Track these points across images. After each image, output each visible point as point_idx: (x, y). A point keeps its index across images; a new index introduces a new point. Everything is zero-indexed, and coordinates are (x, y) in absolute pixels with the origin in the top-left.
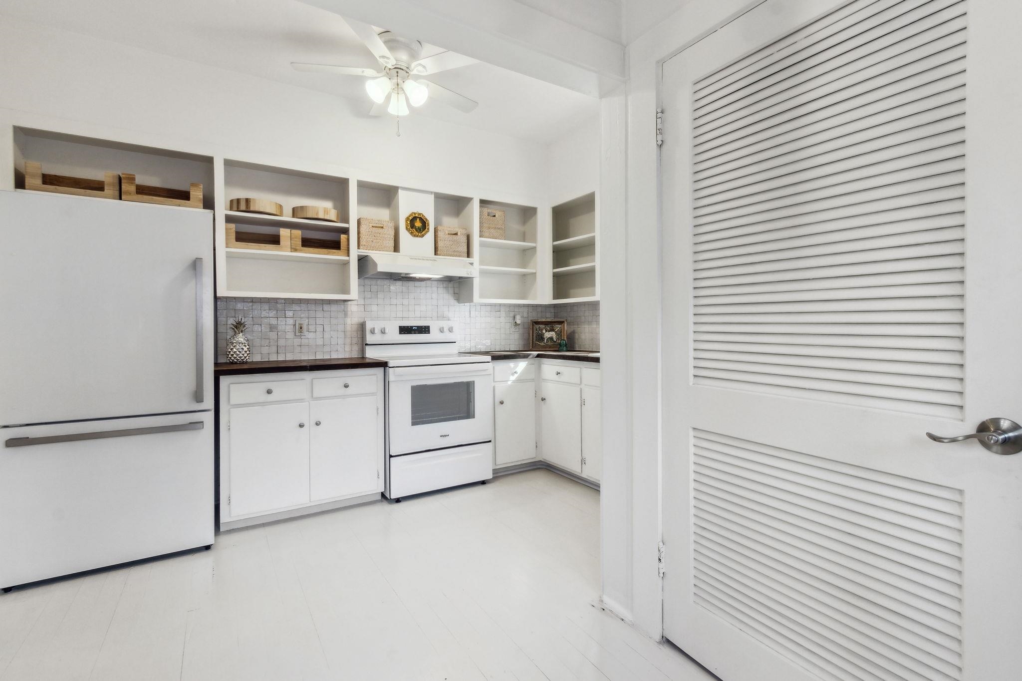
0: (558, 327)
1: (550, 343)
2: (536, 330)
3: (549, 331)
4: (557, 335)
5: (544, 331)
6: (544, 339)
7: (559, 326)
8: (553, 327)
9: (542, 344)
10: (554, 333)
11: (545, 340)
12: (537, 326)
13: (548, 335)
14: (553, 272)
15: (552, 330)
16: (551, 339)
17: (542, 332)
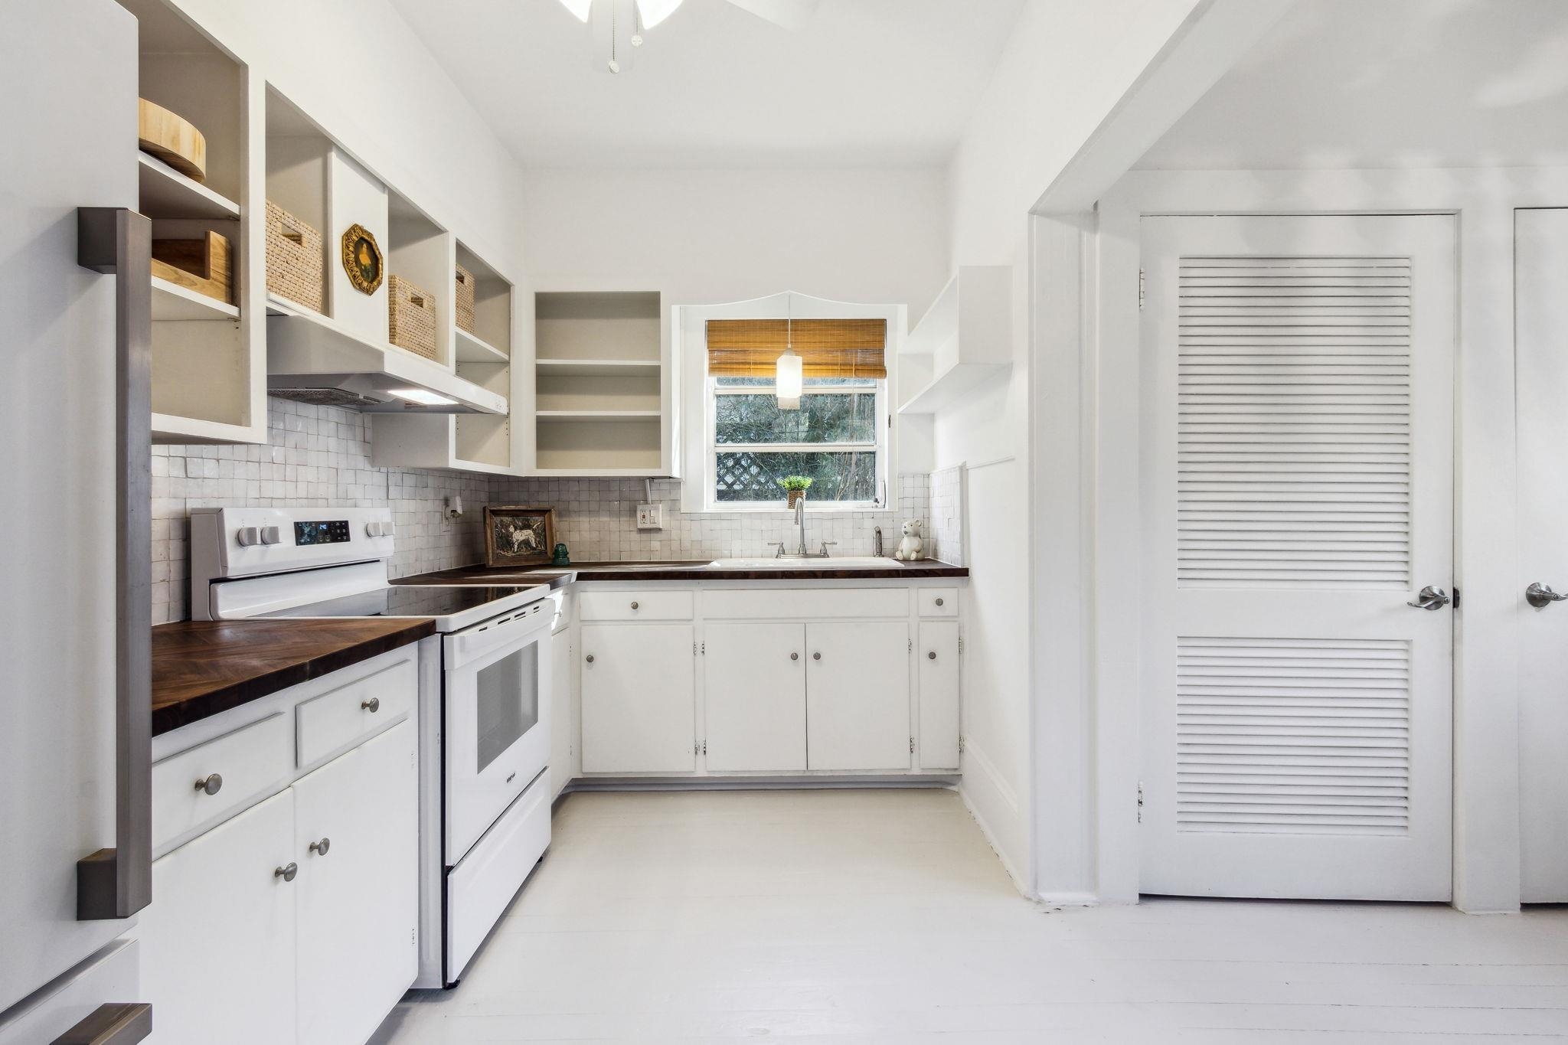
0: (537, 521)
1: (524, 552)
2: (496, 527)
3: (521, 529)
4: (536, 537)
5: (512, 529)
6: (513, 544)
7: (540, 519)
8: (528, 520)
9: (510, 554)
10: (530, 532)
11: (516, 546)
12: (497, 519)
13: (519, 536)
14: (537, 416)
15: (527, 526)
16: (526, 542)
17: (508, 531)
